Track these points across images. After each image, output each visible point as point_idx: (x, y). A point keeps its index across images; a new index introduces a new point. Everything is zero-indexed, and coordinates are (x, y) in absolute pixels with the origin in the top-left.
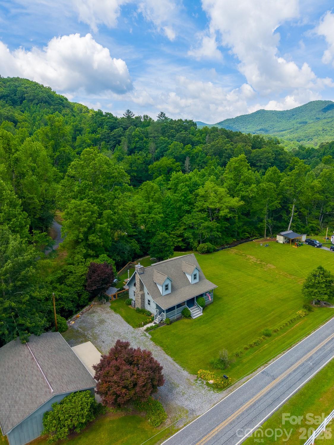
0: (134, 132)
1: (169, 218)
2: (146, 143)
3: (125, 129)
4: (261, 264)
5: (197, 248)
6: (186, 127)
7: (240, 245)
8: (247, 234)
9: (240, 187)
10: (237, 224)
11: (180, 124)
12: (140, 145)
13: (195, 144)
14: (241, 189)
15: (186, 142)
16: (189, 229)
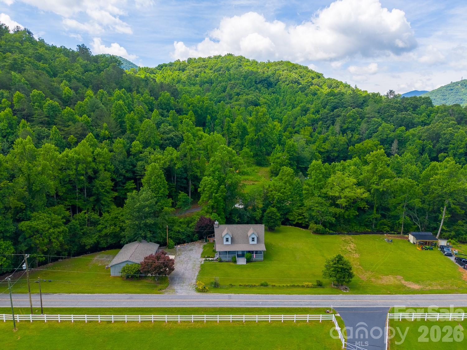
0: (349, 113)
2: (359, 124)
12: (352, 126)
14: (375, 182)
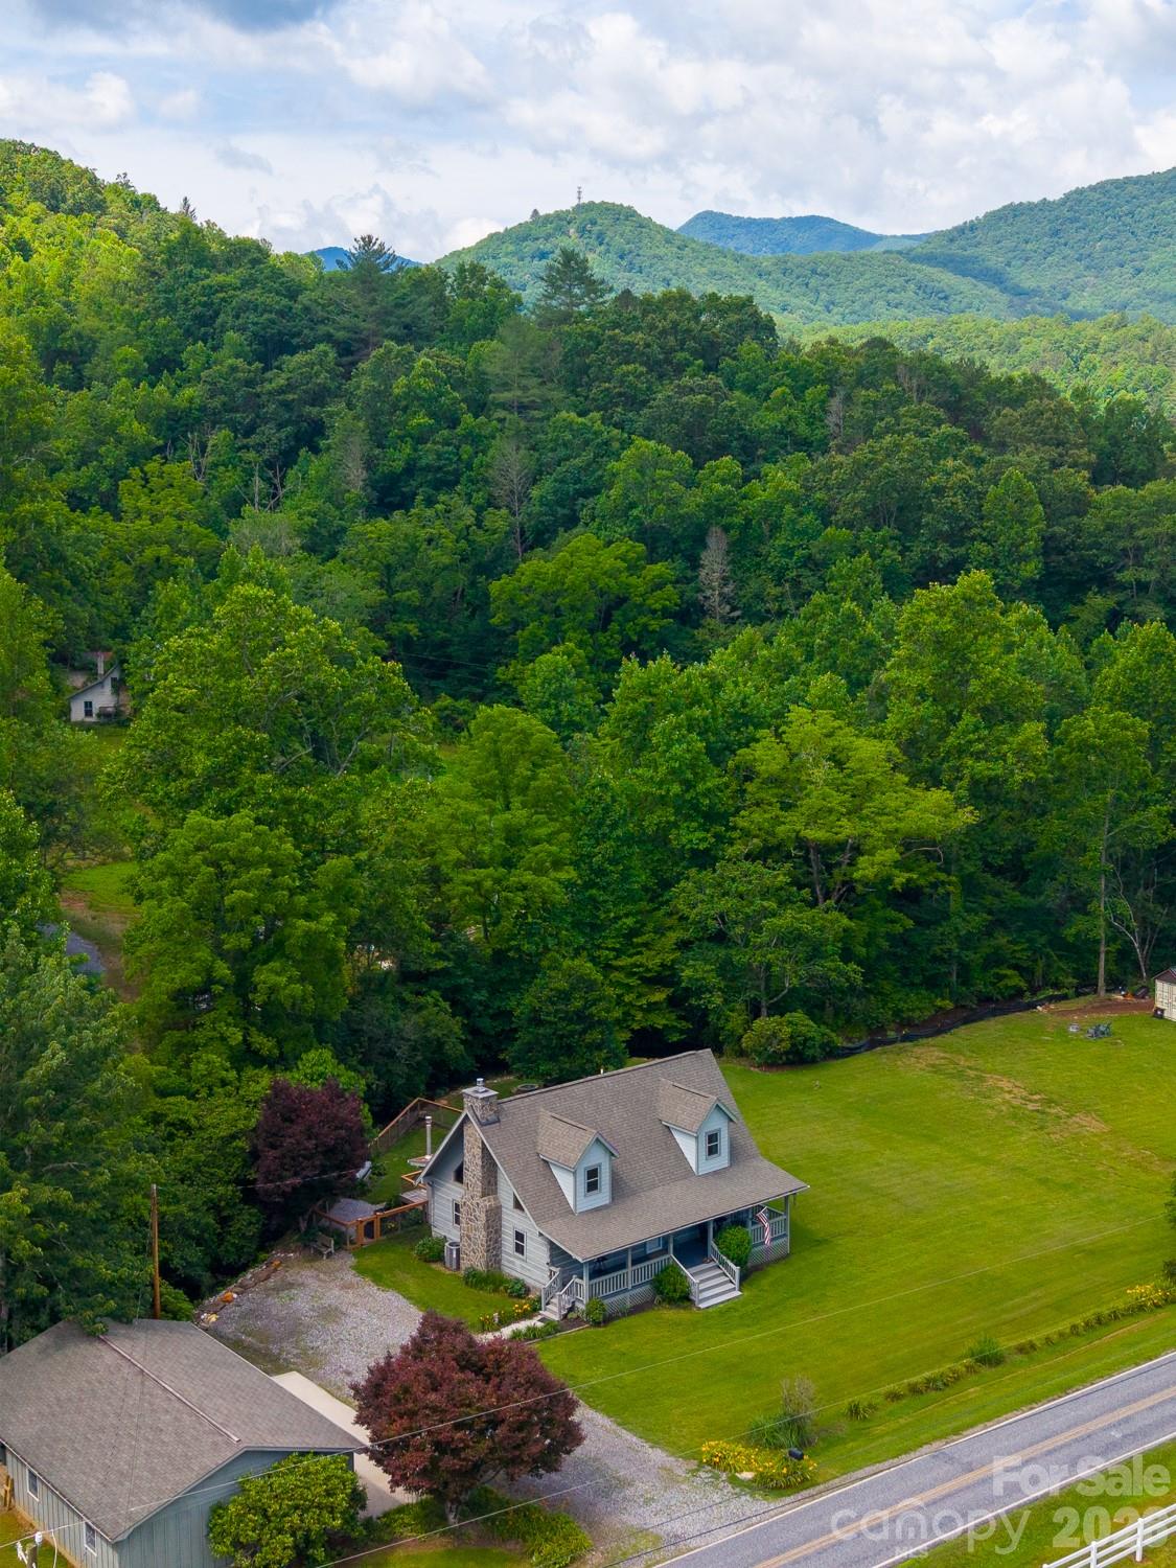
0: (402, 380)
1: (604, 889)
3: (350, 350)
4: (1043, 1113)
5: (741, 1037)
6: (712, 345)
7: (962, 1031)
8: (1009, 972)
9: (965, 733)
10: (956, 920)
11: (675, 324)
12: (439, 456)
13: (760, 452)
14: (970, 742)
15: (707, 440)
16: (706, 944)
